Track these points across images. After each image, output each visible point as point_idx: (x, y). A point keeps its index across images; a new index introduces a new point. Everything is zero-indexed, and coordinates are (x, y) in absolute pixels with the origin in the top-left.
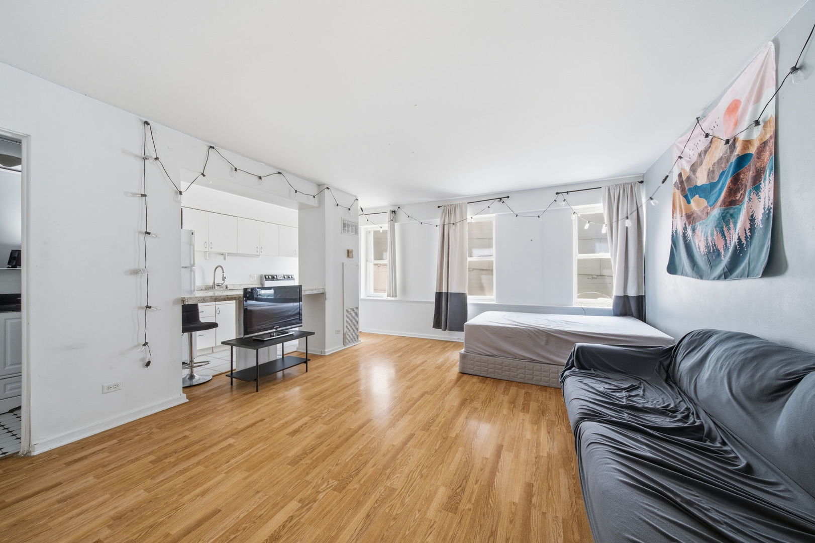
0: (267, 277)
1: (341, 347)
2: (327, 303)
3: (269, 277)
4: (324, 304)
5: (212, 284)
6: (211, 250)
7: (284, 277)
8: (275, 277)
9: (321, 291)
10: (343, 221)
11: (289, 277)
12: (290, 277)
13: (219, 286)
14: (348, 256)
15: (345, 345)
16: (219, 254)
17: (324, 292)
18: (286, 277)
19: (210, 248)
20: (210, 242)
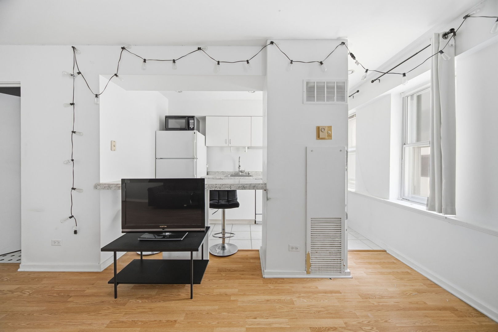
1: (297, 273)
5: (238, 171)
10: (308, 83)
14: (319, 136)
15: (309, 273)
16: (241, 148)
17: (265, 188)
19: (229, 144)
20: (229, 139)
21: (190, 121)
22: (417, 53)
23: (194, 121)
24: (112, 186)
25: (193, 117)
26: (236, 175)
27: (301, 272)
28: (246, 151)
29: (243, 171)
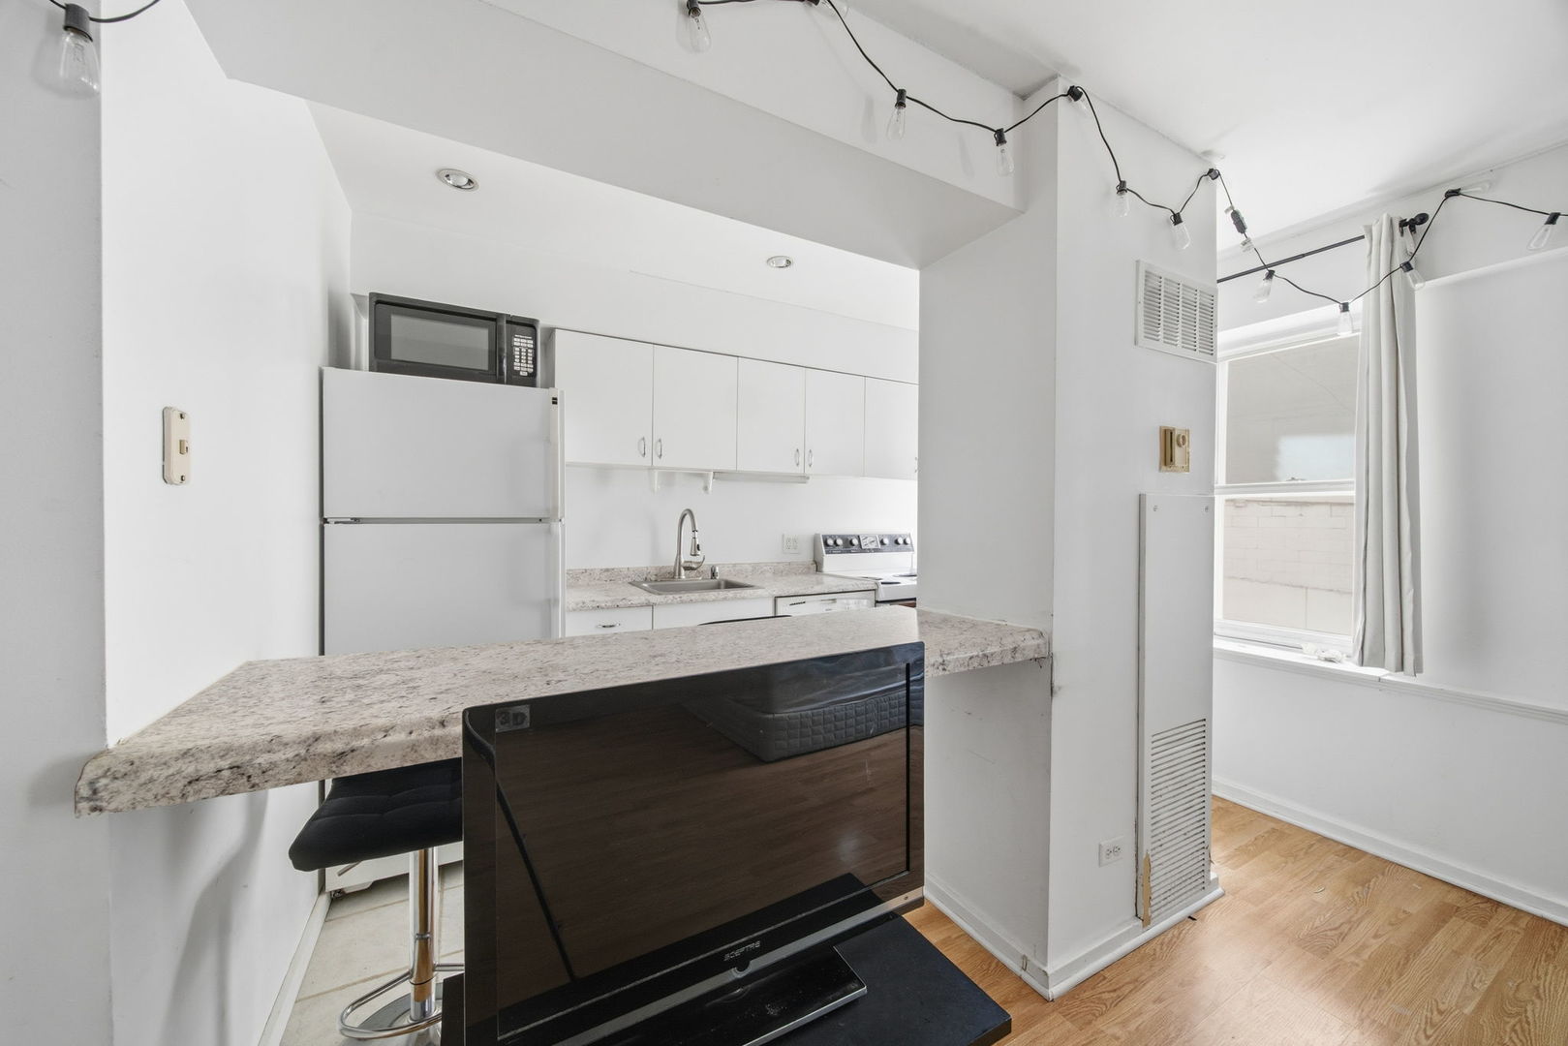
0: (830, 542)
1: (1128, 935)
2: (1061, 708)
3: (835, 542)
4: (1047, 715)
5: (673, 564)
6: (657, 462)
7: (882, 542)
8: (855, 542)
9: (1030, 645)
10: (1148, 275)
11: (897, 542)
12: (901, 541)
13: (692, 569)
14: (1167, 459)
15: (1146, 922)
16: (691, 474)
17: (1044, 652)
18: (886, 541)
19: (656, 458)
20: (656, 439)
21: (517, 341)
22: (1303, 256)
23: (535, 344)
24: (263, 759)
25: (529, 325)
26: (665, 582)
27: (1131, 927)
28: (710, 489)
29: (694, 566)
